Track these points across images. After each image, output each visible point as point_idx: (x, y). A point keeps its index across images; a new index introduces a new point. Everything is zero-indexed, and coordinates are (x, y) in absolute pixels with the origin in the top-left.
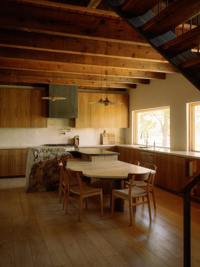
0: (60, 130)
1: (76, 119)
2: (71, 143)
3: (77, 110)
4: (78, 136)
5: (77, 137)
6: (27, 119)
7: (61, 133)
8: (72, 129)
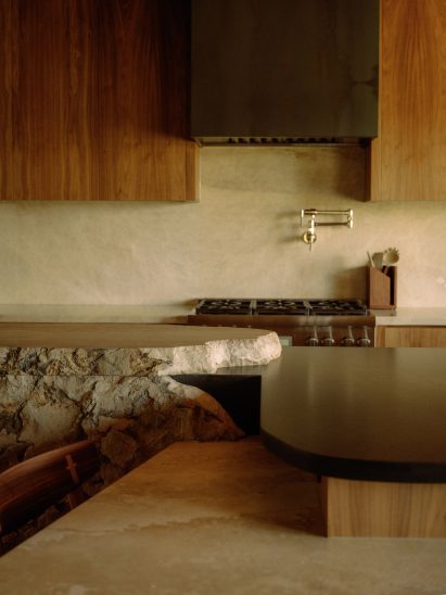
0: (281, 215)
1: (376, 145)
2: (347, 294)
3: (374, 83)
4: (395, 256)
5: (386, 261)
6: (74, 155)
7: (288, 232)
8: (354, 213)
